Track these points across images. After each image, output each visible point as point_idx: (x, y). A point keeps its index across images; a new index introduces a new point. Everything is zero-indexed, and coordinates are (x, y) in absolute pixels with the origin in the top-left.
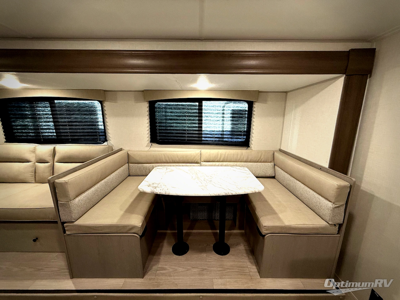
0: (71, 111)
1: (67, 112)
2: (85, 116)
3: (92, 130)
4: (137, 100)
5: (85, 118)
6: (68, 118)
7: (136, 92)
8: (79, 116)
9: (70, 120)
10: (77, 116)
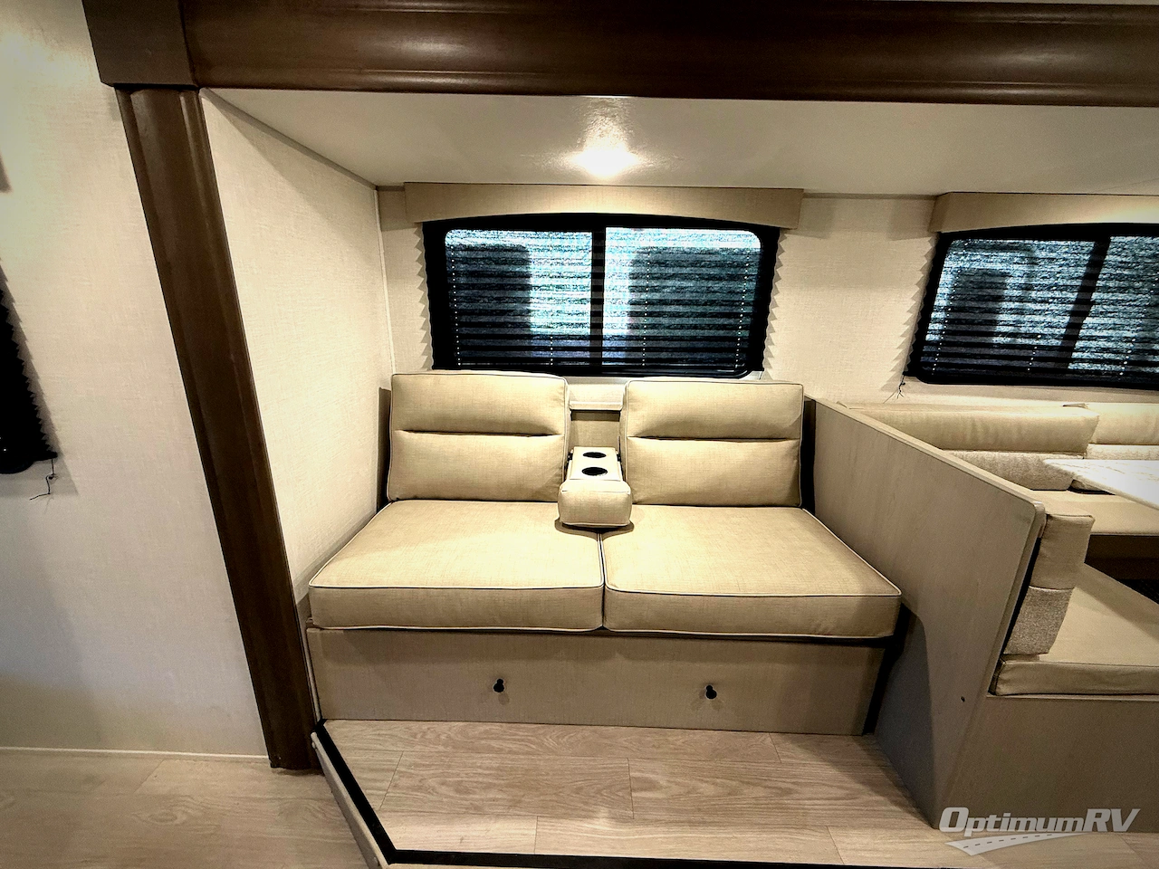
0: (666, 266)
1: (655, 270)
2: (710, 284)
3: (721, 333)
4: (899, 230)
5: (709, 291)
6: (654, 290)
7: (902, 201)
8: (691, 284)
9: (657, 296)
10: (685, 284)
